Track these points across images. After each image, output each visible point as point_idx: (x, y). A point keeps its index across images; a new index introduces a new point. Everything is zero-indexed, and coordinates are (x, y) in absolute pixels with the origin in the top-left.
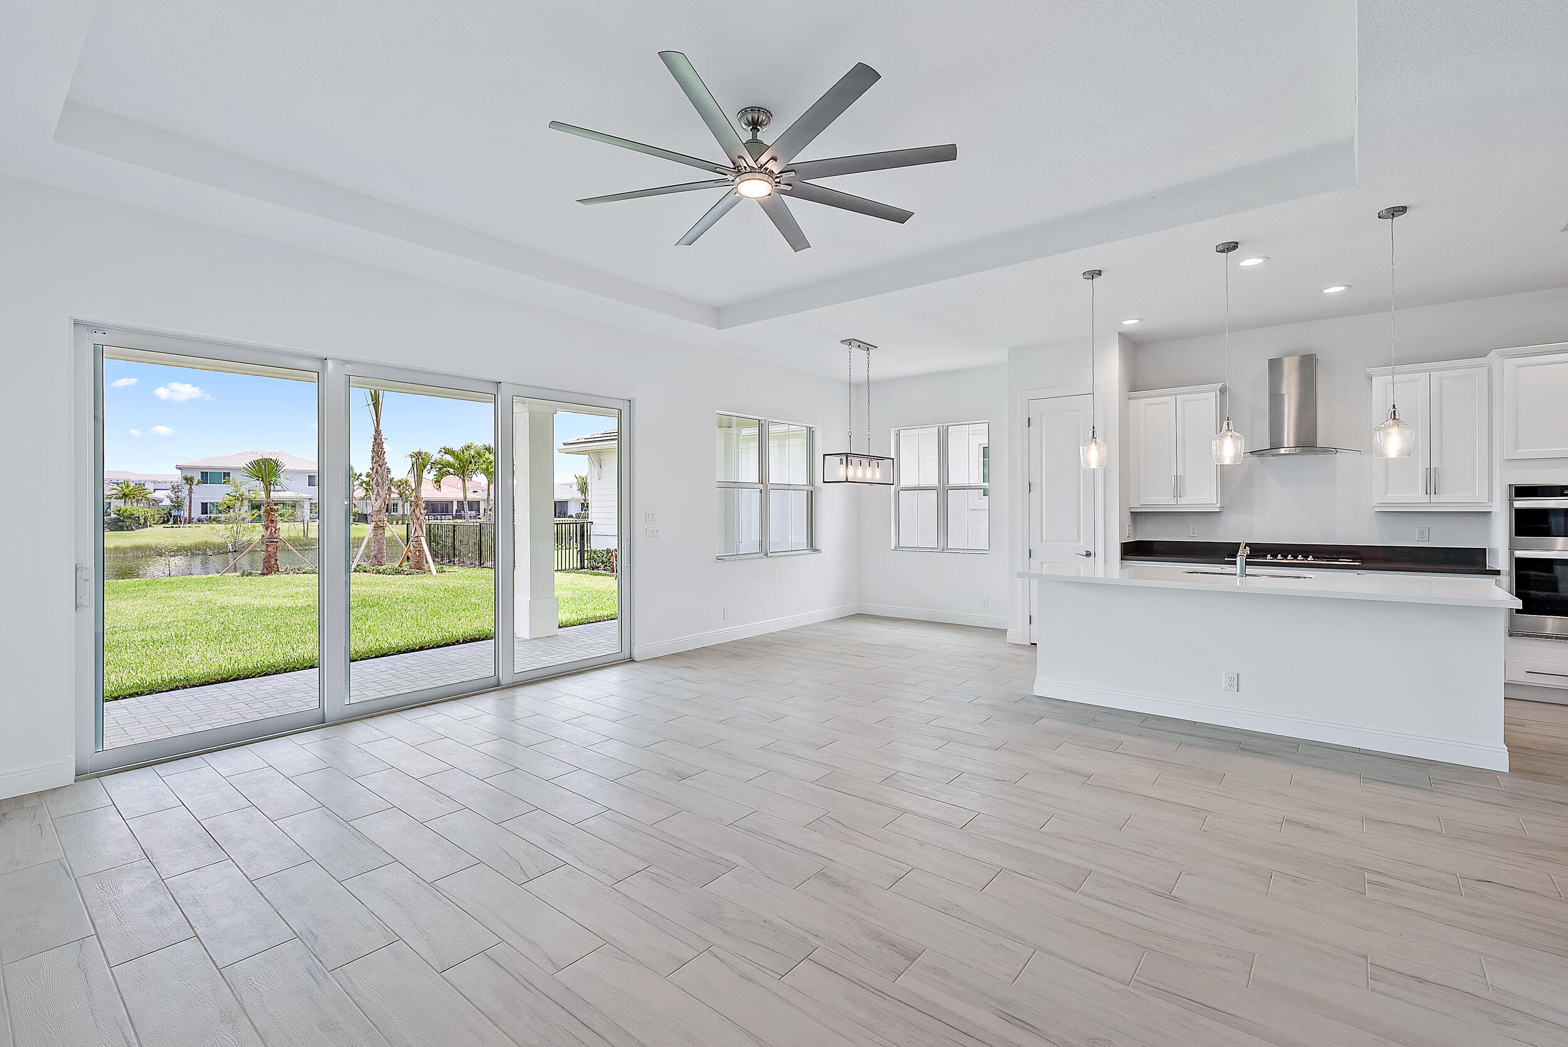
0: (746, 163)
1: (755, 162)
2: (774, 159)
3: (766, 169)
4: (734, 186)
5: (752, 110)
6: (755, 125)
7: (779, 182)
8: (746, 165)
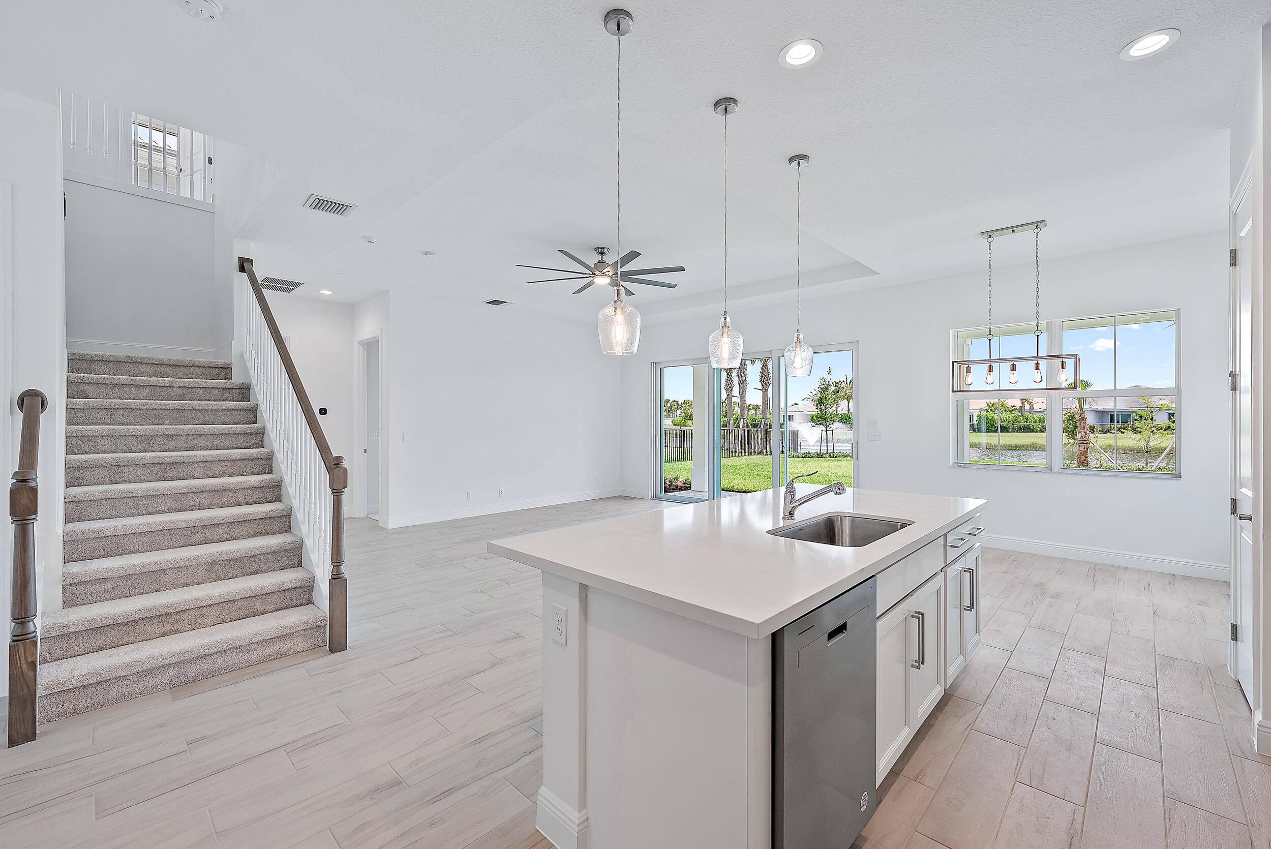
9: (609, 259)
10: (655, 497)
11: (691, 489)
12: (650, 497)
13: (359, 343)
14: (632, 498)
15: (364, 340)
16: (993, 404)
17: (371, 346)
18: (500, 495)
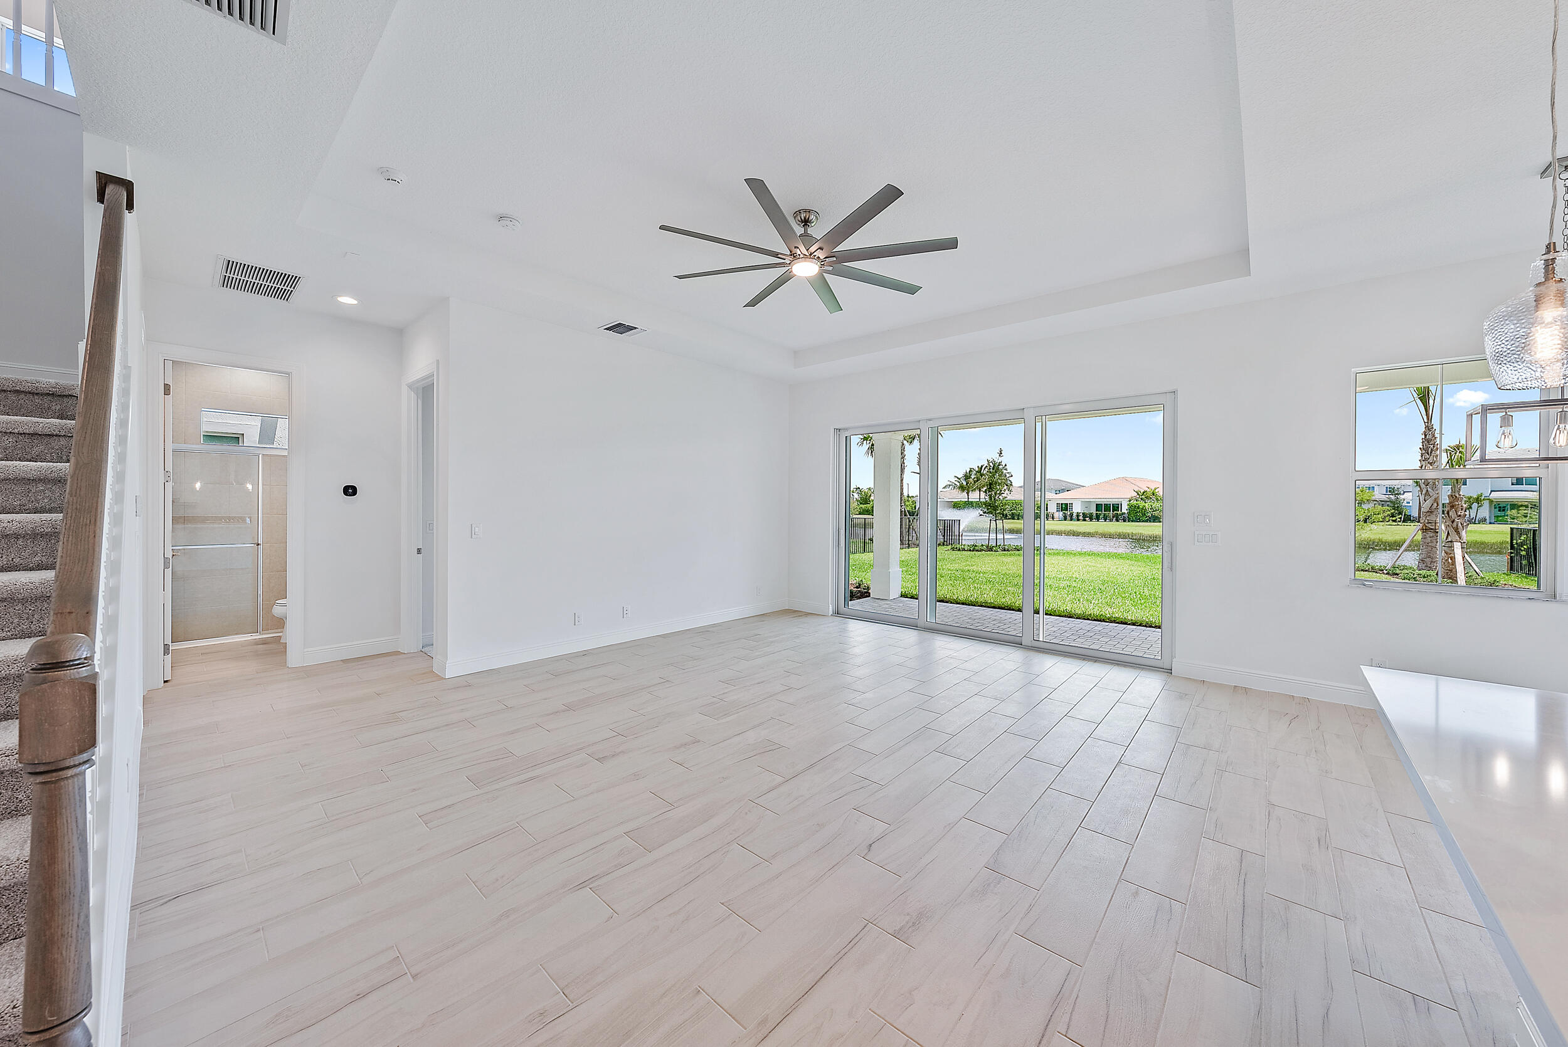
1: (807, 250)
3: (815, 256)
6: (806, 222)
8: (800, 253)
9: (818, 230)
10: (837, 613)
11: (869, 596)
12: (831, 613)
13: (410, 386)
14: (808, 614)
15: (418, 381)
16: (1144, 492)
17: (426, 392)
18: (625, 616)
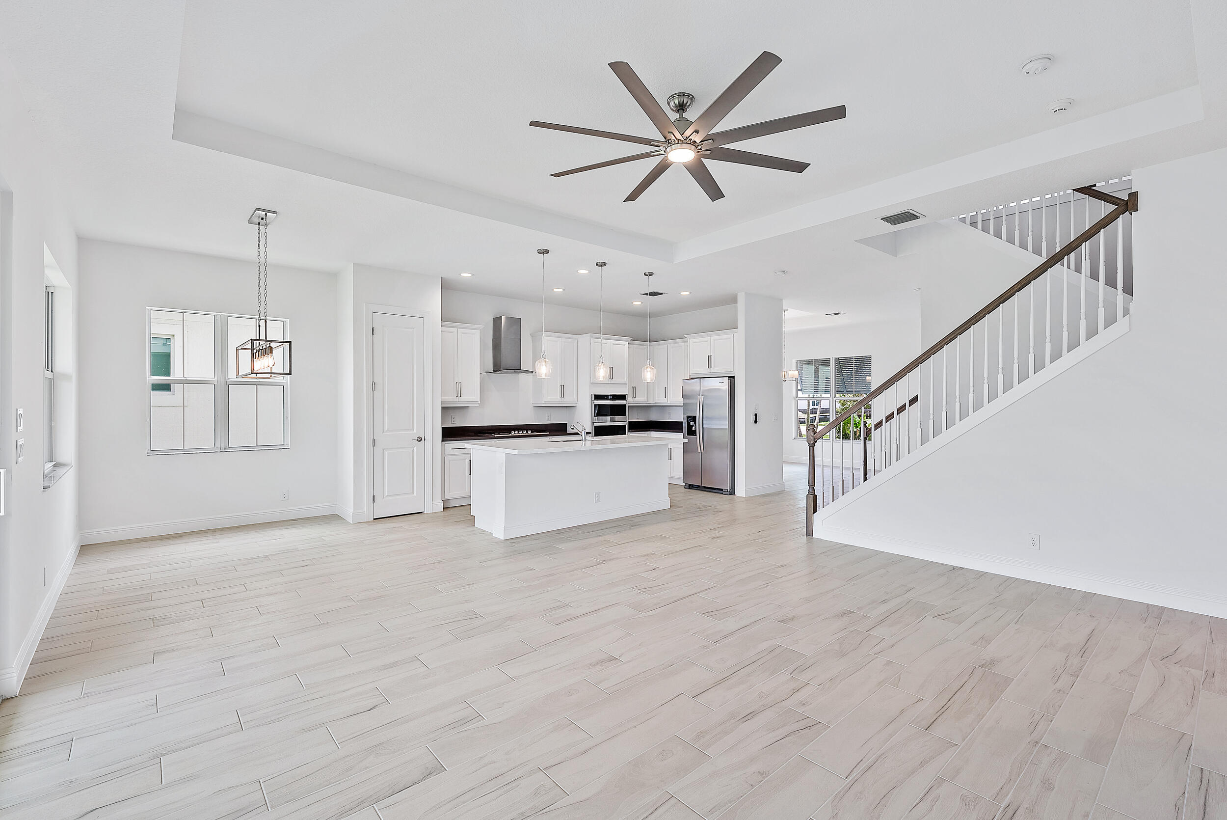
0: (675, 136)
2: (696, 131)
4: (666, 155)
5: (678, 95)
7: (701, 149)
